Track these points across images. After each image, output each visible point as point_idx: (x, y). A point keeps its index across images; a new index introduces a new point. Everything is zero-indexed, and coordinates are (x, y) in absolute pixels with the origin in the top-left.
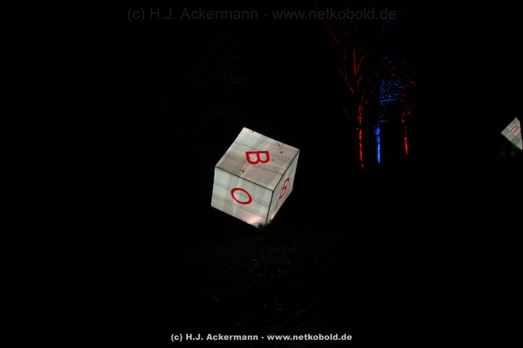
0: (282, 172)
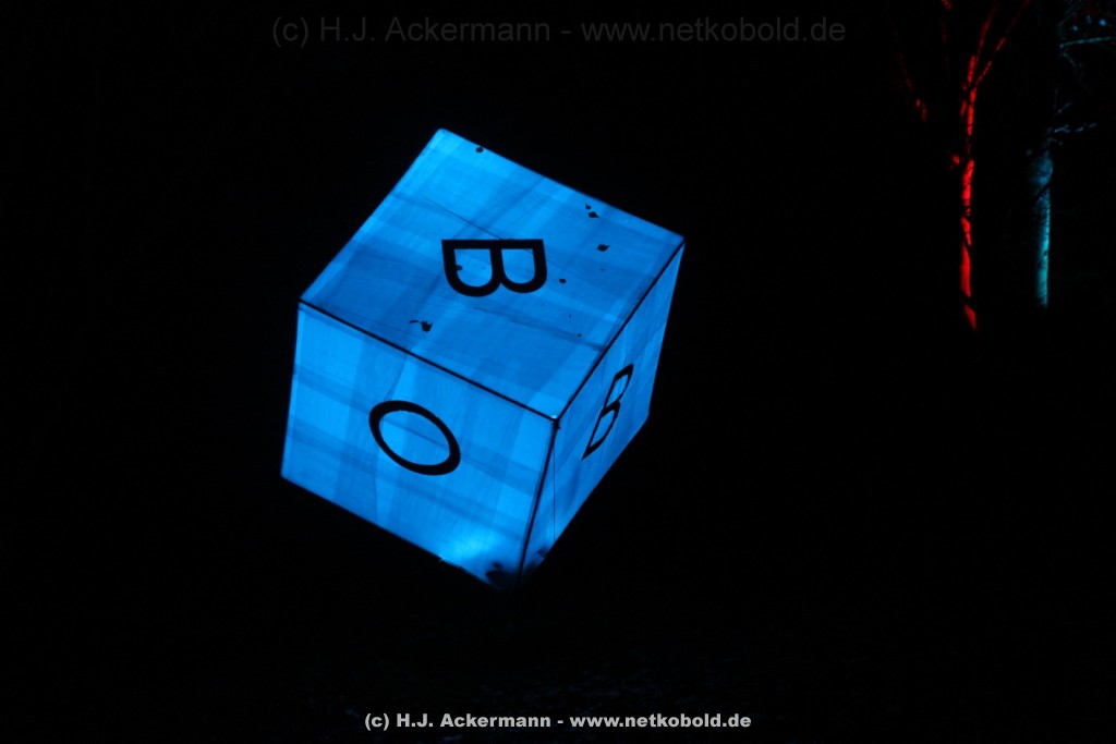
0: (600, 337)
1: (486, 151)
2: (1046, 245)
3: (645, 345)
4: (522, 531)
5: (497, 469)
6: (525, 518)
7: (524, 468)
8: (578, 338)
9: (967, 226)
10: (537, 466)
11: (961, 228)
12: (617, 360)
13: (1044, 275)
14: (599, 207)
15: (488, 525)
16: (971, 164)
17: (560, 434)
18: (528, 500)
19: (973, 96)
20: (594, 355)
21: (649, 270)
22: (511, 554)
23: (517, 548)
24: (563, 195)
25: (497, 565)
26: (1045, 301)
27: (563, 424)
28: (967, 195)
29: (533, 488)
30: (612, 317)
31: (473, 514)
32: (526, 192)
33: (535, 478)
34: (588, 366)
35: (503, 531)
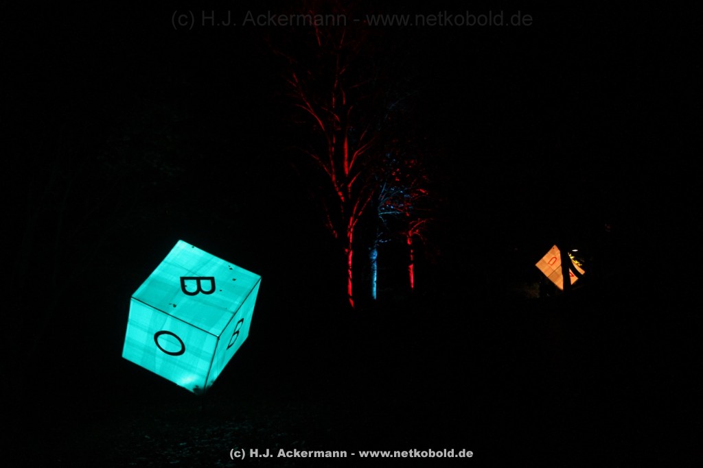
0: (233, 309)
1: (195, 248)
2: (375, 279)
3: (248, 312)
4: (206, 374)
5: (198, 353)
6: (207, 370)
7: (207, 353)
8: (226, 309)
9: (350, 273)
10: (212, 353)
11: (348, 273)
12: (238, 317)
13: (375, 289)
14: (233, 266)
15: (194, 373)
16: (351, 252)
17: (220, 341)
18: (208, 364)
19: (352, 230)
20: (231, 315)
21: (250, 287)
22: (201, 383)
23: (204, 380)
24: (221, 262)
25: (197, 386)
26: (375, 298)
27: (221, 338)
28: (350, 262)
29: (210, 360)
30: (237, 303)
31: (189, 369)
32: (209, 261)
33: (211, 356)
34: (229, 319)
35: (199, 375)
